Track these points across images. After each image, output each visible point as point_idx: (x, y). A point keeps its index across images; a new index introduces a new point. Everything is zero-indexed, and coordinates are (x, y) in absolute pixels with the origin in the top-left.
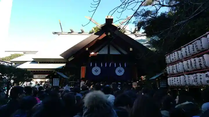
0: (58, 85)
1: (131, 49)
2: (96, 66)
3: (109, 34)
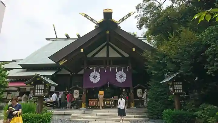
0: (42, 94)
1: (134, 50)
2: (94, 71)
3: (108, 32)
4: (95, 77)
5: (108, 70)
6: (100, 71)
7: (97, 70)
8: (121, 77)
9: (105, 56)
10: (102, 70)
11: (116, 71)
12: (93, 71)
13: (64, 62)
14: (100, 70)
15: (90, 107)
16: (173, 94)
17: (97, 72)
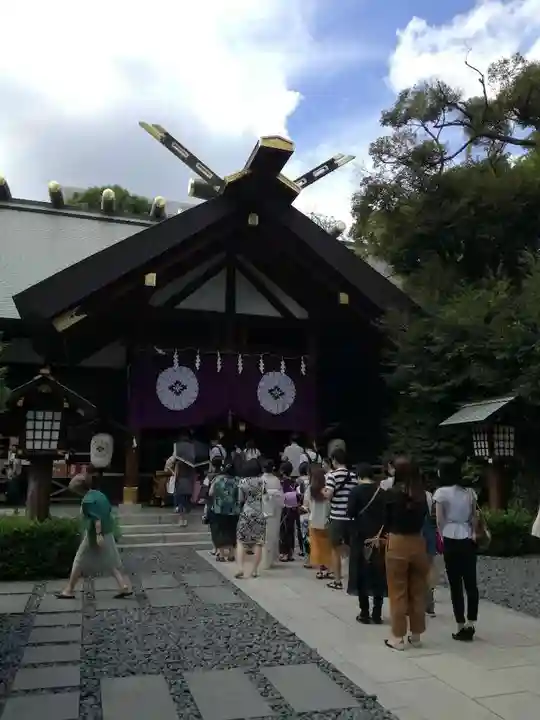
0: (54, 446)
1: (344, 298)
2: (176, 365)
3: (253, 220)
4: (178, 388)
5: (229, 362)
6: (197, 365)
7: (187, 362)
8: (276, 392)
9: (221, 307)
10: (209, 362)
11: (262, 368)
12: (172, 365)
13: (77, 319)
14: (198, 360)
15: (160, 500)
16: (490, 461)
17: (185, 369)
